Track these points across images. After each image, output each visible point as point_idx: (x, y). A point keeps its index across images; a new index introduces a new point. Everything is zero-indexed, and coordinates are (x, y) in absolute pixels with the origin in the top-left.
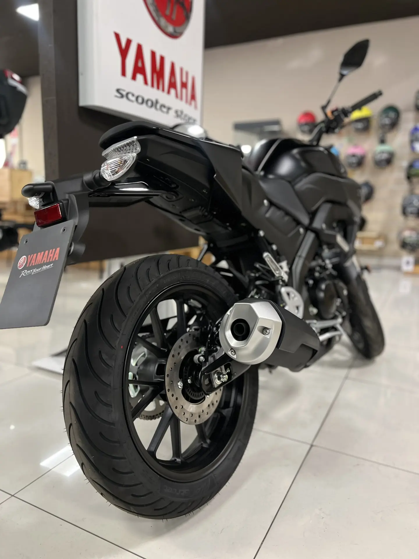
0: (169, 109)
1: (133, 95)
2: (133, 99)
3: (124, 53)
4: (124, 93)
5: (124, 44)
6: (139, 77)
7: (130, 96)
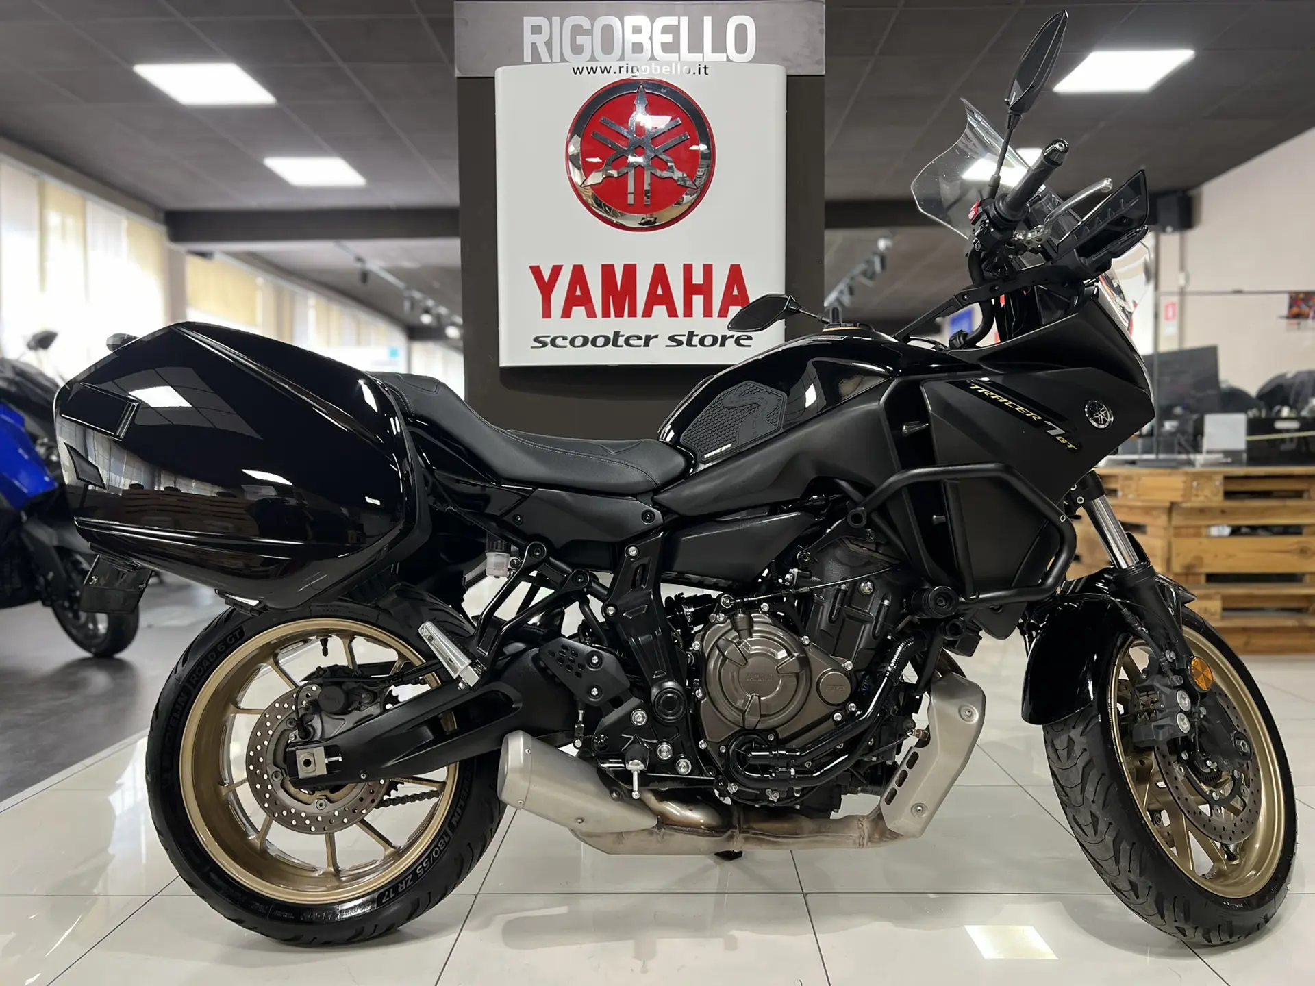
1: (565, 338)
2: (567, 343)
3: (546, 288)
4: (548, 340)
5: (546, 275)
6: (579, 311)
7: (559, 341)
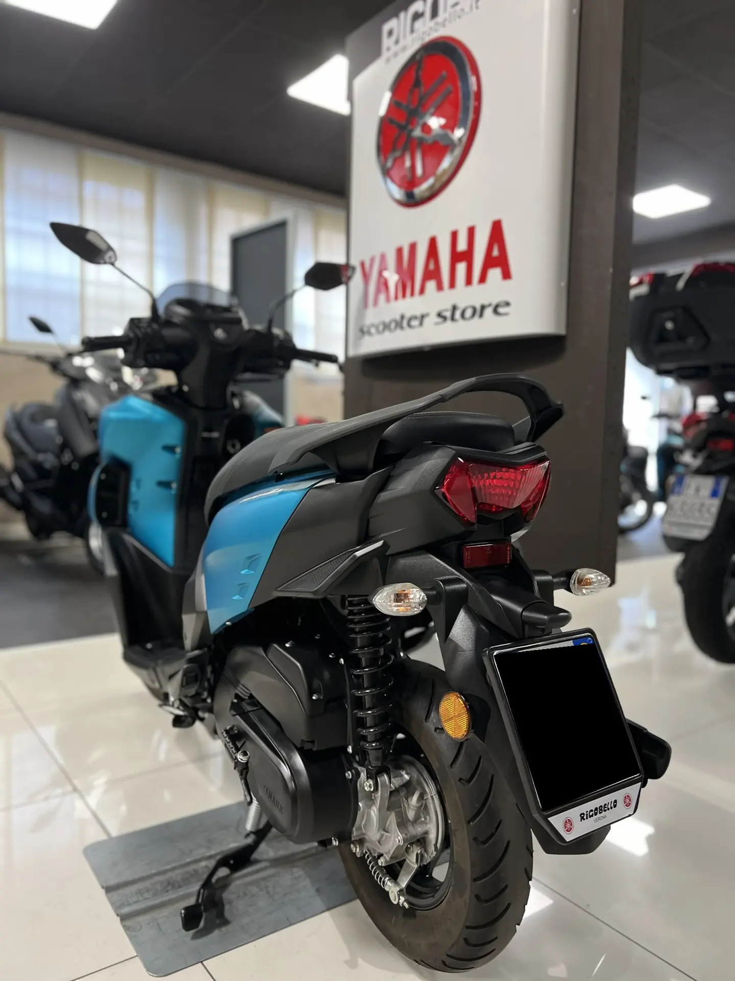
0: (423, 317)
2: (375, 330)
3: (366, 280)
5: (367, 268)
6: (382, 298)
